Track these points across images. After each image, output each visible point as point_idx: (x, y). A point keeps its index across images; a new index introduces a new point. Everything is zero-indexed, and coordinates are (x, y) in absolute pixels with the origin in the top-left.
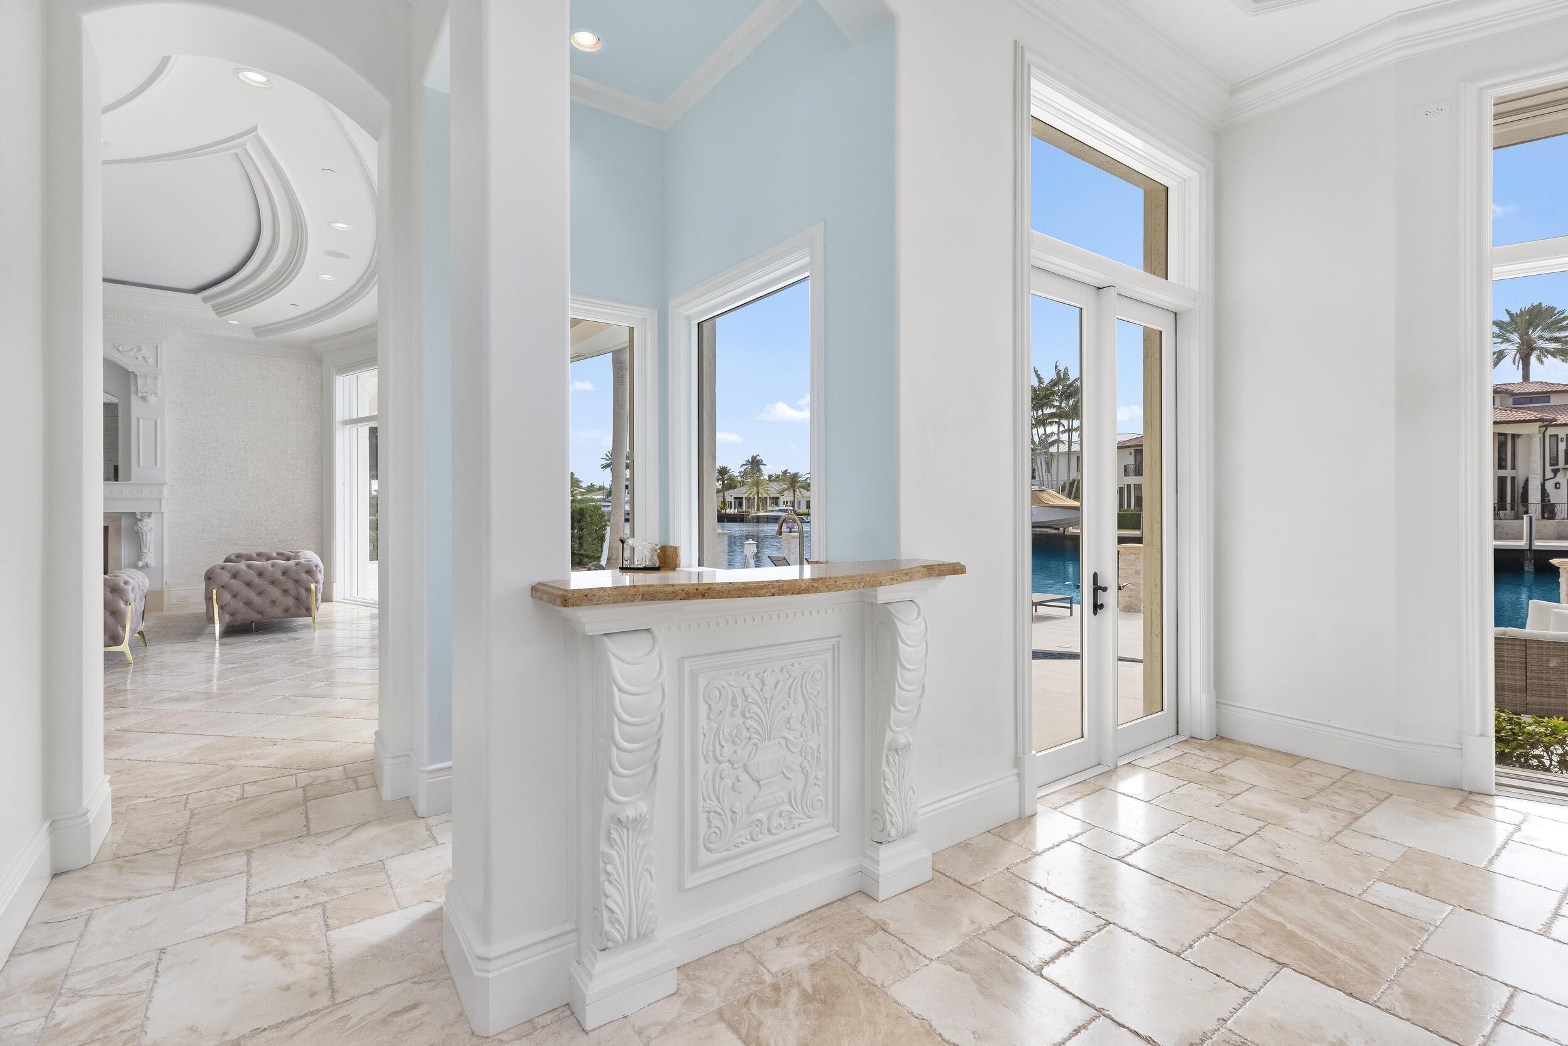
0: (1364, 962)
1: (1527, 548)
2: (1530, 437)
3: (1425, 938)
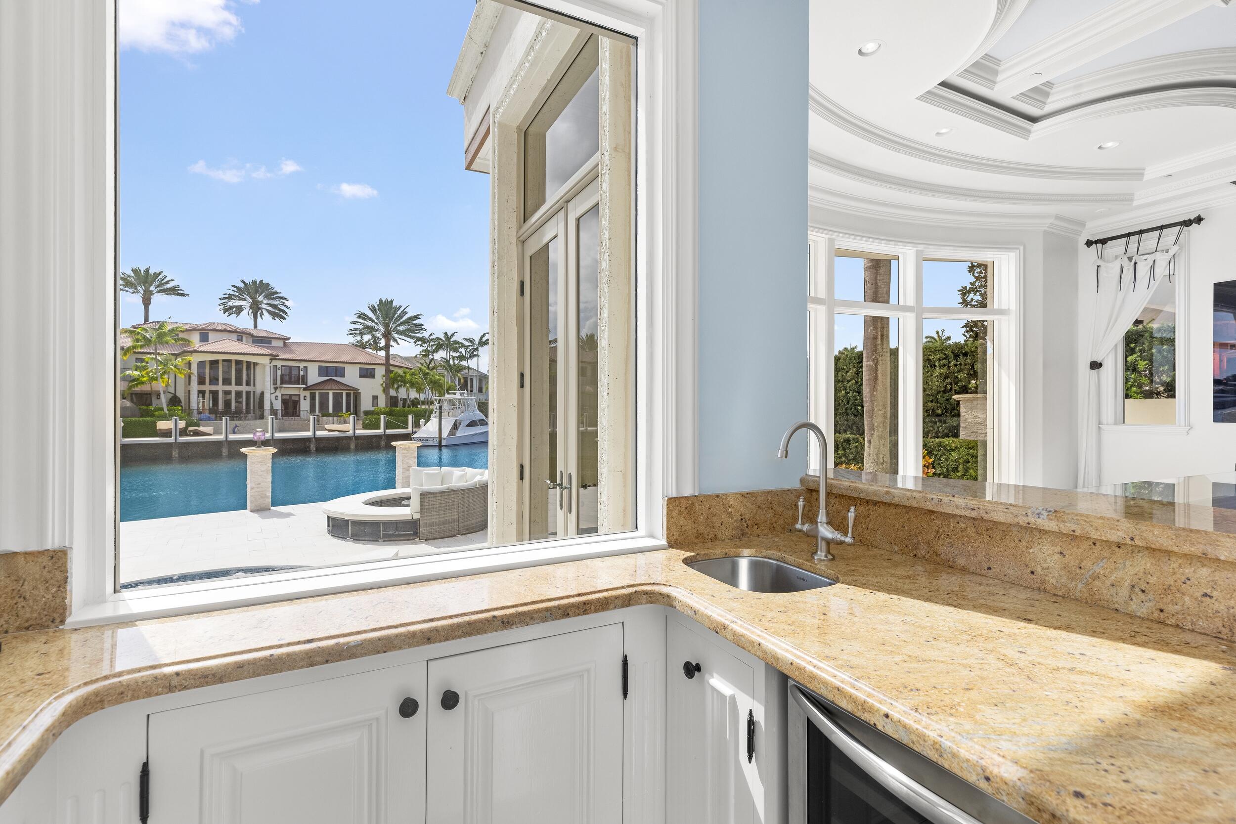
1: (271, 438)
2: (264, 366)
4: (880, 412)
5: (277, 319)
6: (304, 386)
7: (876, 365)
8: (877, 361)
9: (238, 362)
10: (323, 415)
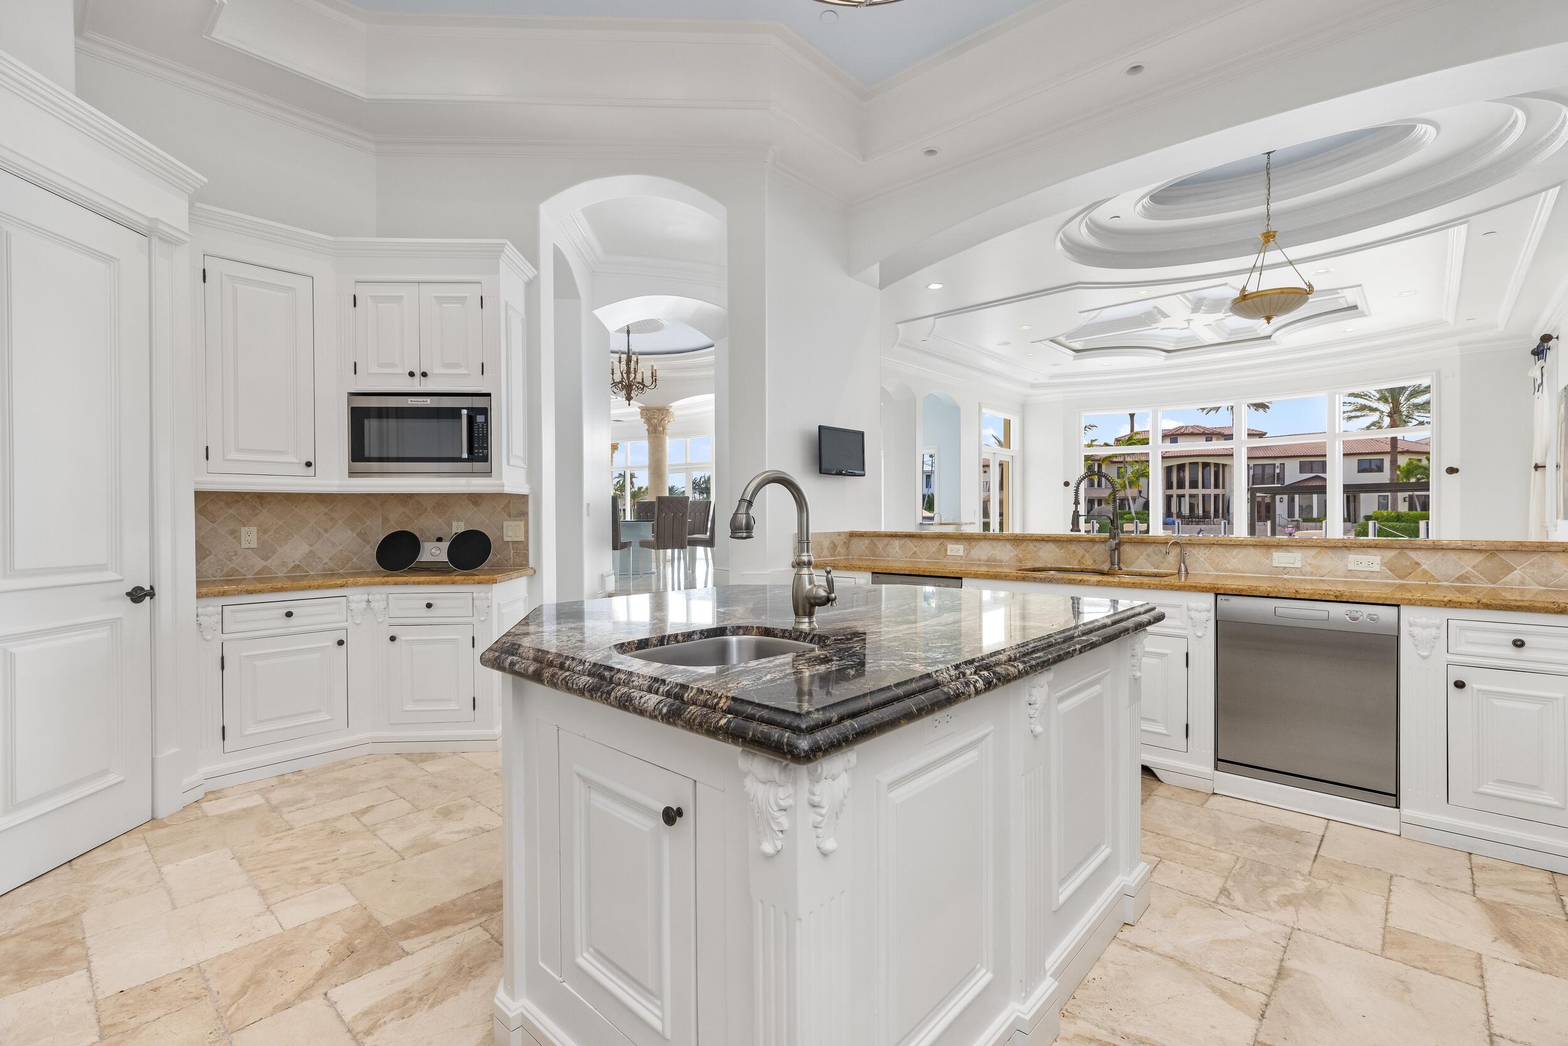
5: (1261, 410)
9: (1206, 465)
10: (1305, 520)
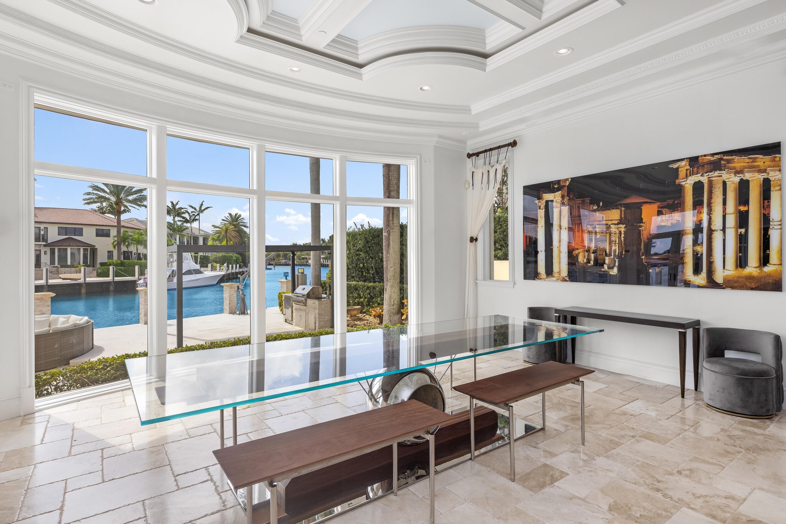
0: (6, 508)
3: (28, 483)
4: (392, 269)
6: (44, 243)
7: (389, 235)
8: (390, 233)
10: (62, 267)
